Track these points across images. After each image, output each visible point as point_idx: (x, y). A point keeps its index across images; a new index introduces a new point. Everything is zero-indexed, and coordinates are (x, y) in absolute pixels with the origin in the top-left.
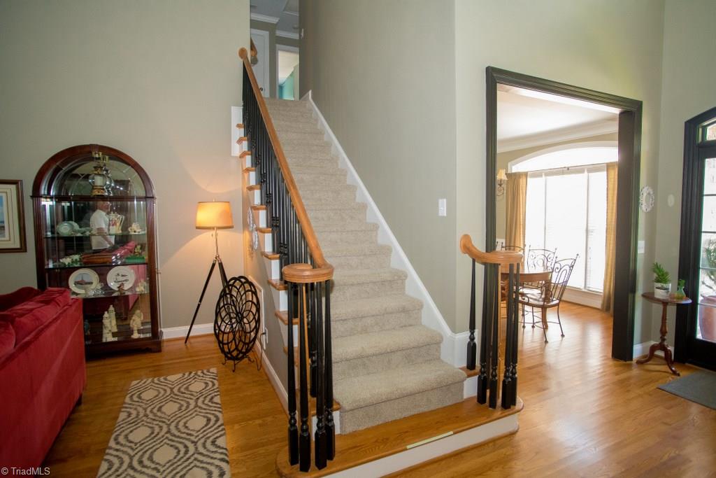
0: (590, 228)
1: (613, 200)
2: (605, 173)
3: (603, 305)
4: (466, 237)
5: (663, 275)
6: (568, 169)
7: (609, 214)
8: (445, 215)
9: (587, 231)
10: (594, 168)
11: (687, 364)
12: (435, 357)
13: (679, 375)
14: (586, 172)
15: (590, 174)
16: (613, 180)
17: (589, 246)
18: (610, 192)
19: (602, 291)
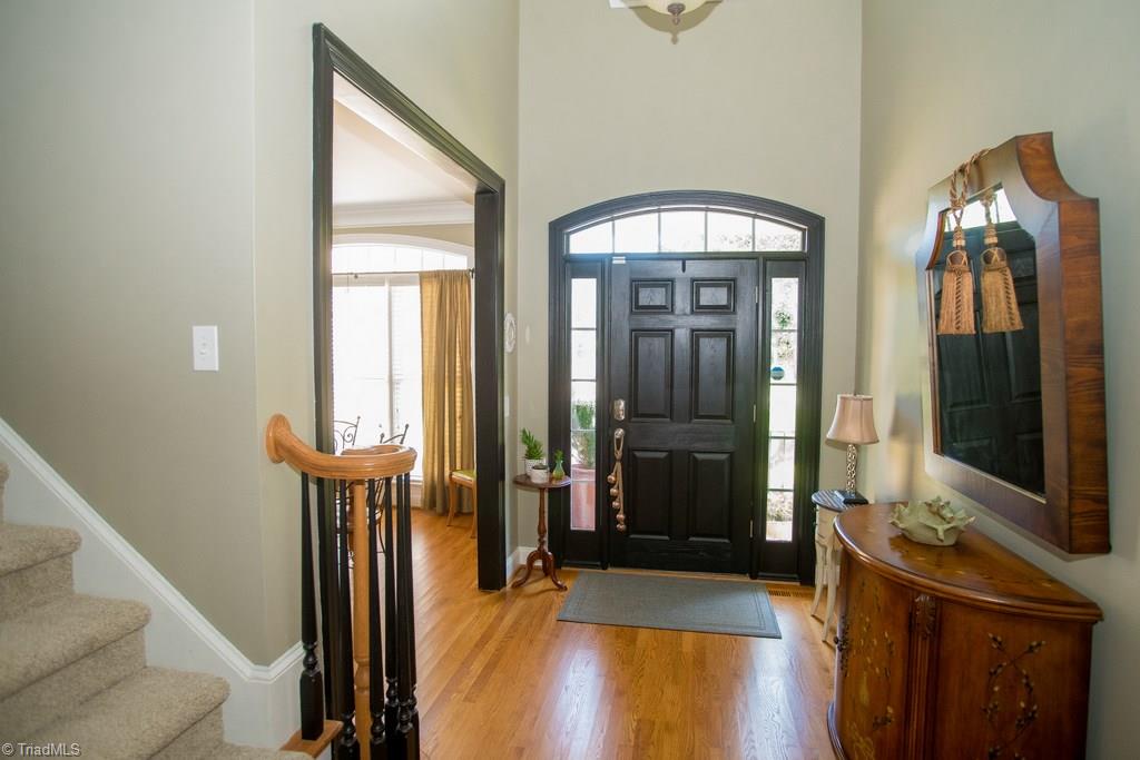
0: (395, 378)
1: (431, 332)
2: (418, 287)
3: (424, 502)
4: (279, 420)
5: (535, 446)
6: (356, 277)
7: (426, 354)
8: (217, 369)
9: (391, 382)
10: (398, 279)
11: (563, 568)
12: (210, 744)
13: (566, 589)
14: (387, 286)
15: (393, 288)
16: (429, 300)
17: (395, 407)
18: (427, 320)
19: (421, 479)
